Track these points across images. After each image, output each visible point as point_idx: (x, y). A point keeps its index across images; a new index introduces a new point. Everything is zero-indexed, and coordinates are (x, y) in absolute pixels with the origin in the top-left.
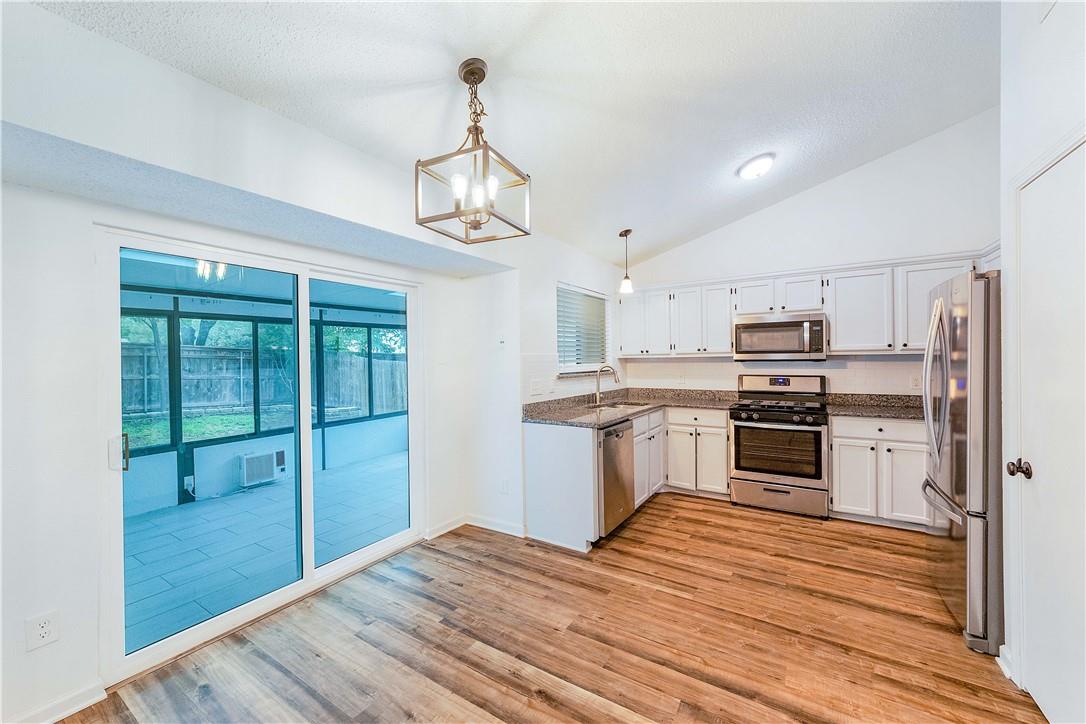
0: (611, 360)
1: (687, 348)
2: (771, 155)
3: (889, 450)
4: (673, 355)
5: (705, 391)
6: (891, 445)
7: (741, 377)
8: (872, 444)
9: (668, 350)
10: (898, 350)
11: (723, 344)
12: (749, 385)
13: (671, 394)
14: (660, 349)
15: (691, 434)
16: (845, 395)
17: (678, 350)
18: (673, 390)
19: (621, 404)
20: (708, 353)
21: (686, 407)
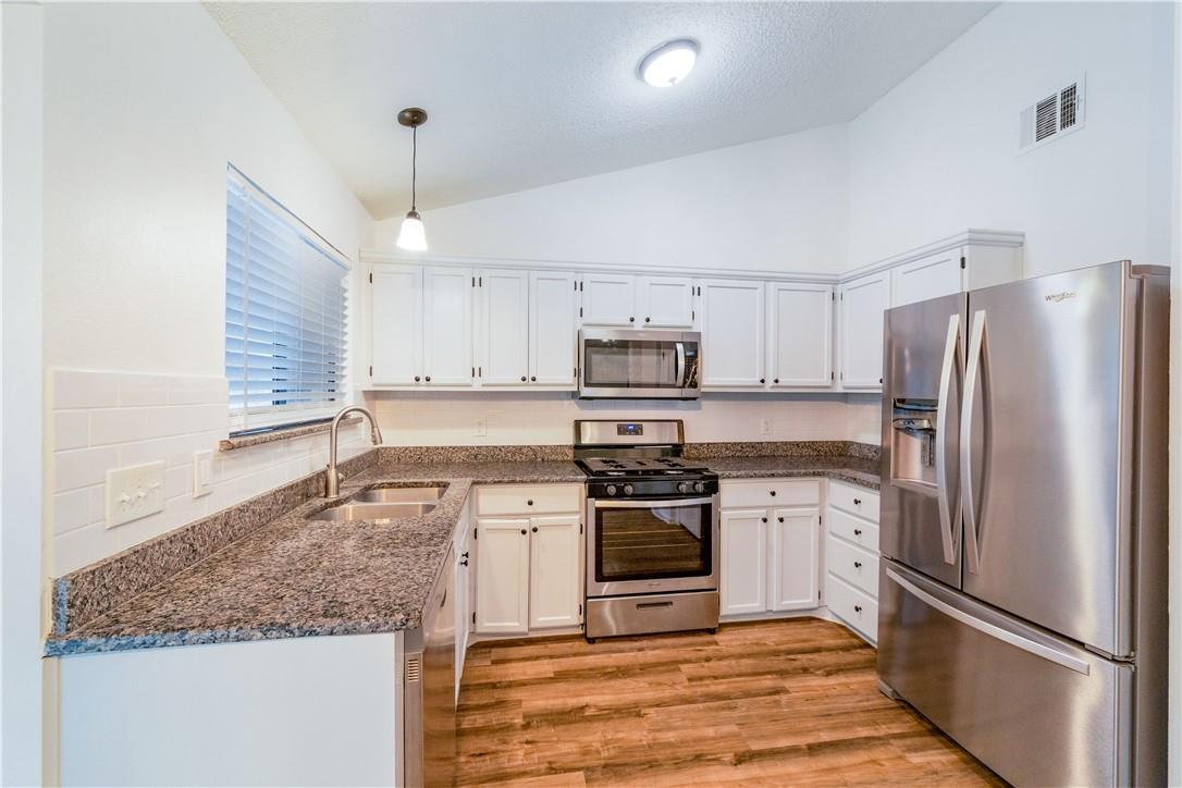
0: (350, 395)
1: (504, 375)
2: (692, 43)
3: (781, 520)
4: (477, 387)
5: (521, 448)
6: (783, 512)
7: (578, 424)
8: (762, 513)
9: (467, 379)
10: (768, 387)
11: (560, 370)
12: (590, 436)
13: (462, 456)
14: (450, 375)
15: (524, 532)
16: (701, 445)
17: (486, 379)
18: (466, 448)
19: (381, 486)
20: (539, 385)
21: (514, 482)
